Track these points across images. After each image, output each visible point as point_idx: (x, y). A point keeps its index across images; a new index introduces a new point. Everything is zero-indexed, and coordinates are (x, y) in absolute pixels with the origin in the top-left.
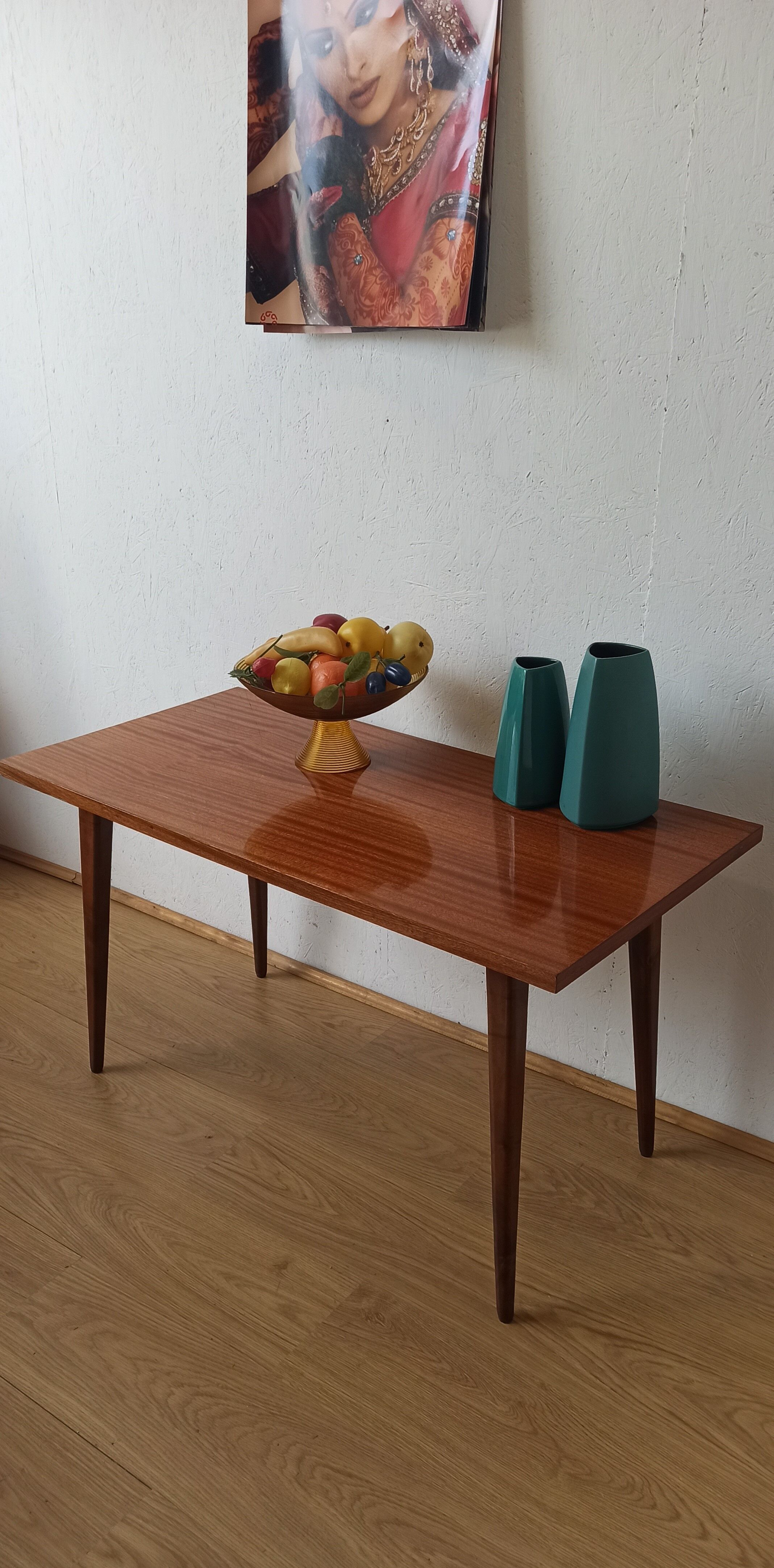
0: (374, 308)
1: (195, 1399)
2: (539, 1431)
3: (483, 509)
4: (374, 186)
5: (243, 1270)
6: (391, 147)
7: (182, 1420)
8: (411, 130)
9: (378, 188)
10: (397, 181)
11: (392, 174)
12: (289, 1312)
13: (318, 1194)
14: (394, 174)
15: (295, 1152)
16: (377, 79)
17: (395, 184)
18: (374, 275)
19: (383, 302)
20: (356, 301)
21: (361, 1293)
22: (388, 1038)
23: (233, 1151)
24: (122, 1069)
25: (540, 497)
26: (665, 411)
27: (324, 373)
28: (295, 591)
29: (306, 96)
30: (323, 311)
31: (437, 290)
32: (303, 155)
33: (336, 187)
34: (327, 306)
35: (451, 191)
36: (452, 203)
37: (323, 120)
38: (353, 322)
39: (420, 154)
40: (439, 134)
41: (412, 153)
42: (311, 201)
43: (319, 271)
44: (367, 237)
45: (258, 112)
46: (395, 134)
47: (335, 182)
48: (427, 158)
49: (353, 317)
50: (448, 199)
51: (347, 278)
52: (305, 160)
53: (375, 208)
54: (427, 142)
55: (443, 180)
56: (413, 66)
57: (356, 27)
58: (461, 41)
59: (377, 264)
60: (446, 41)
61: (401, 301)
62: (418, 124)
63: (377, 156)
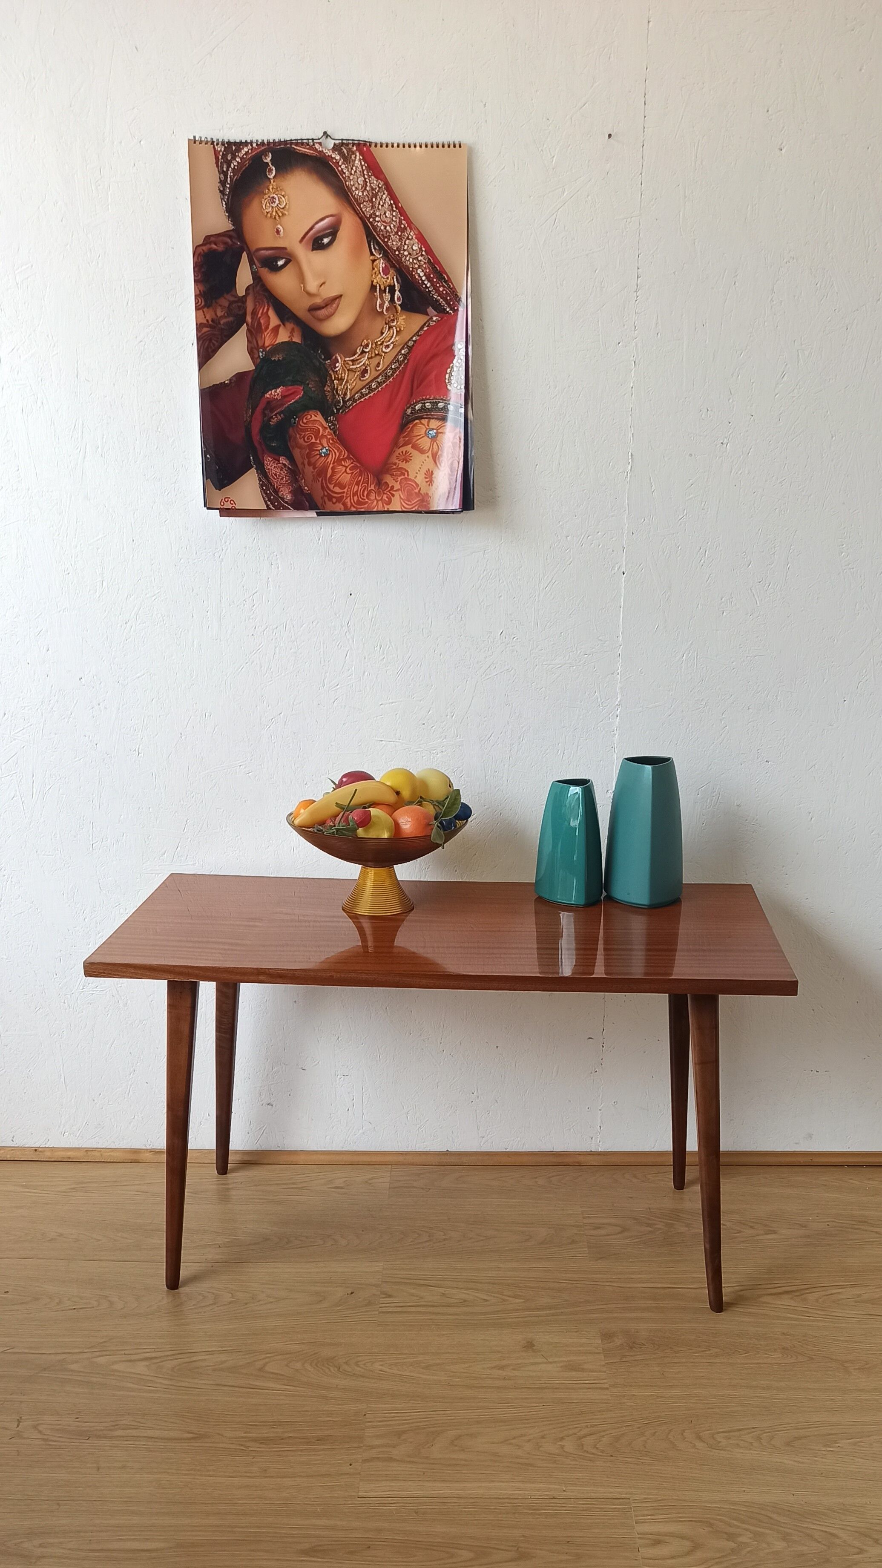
0: (344, 495)
1: (583, 1441)
3: (457, 665)
4: (339, 388)
5: (504, 1360)
6: (358, 356)
7: (592, 1456)
8: (379, 343)
9: (344, 390)
10: (367, 385)
11: (360, 380)
12: (572, 1368)
13: (492, 1294)
14: (362, 379)
15: (436, 1277)
16: (341, 296)
17: (363, 387)
18: (343, 465)
19: (355, 490)
20: (323, 488)
21: (607, 1336)
22: (400, 1181)
23: (385, 1294)
24: (195, 1278)
25: (513, 651)
26: (624, 574)
27: (275, 554)
28: (240, 766)
29: (257, 304)
30: (285, 497)
31: (420, 479)
32: (256, 356)
33: (296, 386)
34: (290, 492)
35: (428, 397)
36: (430, 407)
37: (277, 327)
38: (320, 507)
39: (391, 364)
40: (410, 349)
41: (381, 363)
42: (267, 398)
43: (279, 461)
44: (334, 433)
45: (205, 313)
46: (361, 345)
47: (294, 383)
48: (398, 368)
49: (319, 502)
50: (425, 403)
51: (312, 467)
52: (259, 361)
53: (341, 408)
54: (397, 355)
55: (418, 387)
56: (378, 290)
57: (312, 250)
58: (430, 275)
59: (345, 456)
60: (414, 273)
61: (377, 489)
62: (387, 339)
63: (342, 362)
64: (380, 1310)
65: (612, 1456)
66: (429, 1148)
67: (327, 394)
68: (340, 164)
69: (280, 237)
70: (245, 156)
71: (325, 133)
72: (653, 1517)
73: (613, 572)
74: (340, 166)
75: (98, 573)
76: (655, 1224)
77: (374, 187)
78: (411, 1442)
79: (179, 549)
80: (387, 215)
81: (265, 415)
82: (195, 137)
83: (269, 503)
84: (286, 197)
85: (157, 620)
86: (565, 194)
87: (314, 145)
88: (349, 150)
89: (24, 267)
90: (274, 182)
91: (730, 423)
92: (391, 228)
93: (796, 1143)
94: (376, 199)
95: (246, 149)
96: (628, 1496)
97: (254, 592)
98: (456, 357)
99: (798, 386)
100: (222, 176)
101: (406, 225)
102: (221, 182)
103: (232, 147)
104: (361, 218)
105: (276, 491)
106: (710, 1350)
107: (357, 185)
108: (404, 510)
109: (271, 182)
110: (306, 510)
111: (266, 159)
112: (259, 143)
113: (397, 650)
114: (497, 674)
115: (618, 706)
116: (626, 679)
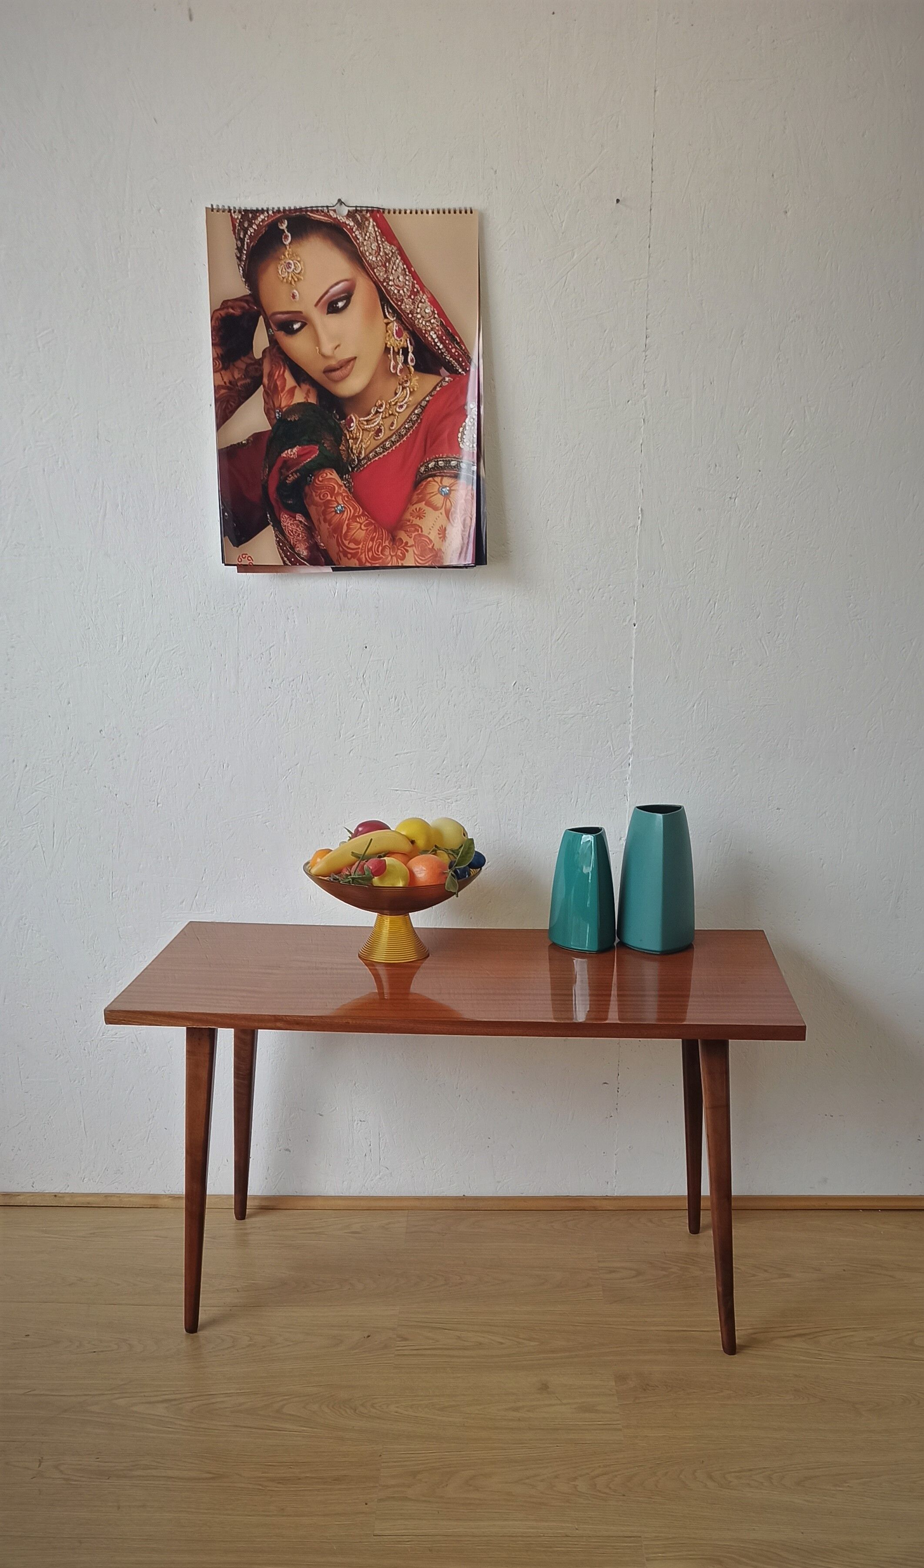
0: (360, 551)
1: (596, 1481)
3: (471, 716)
4: (354, 447)
5: (519, 1402)
6: (372, 417)
7: (605, 1495)
8: (393, 403)
9: (359, 449)
10: (381, 444)
11: (374, 439)
12: (586, 1409)
13: (510, 1338)
14: (376, 438)
15: (454, 1320)
16: (355, 358)
17: (378, 446)
18: (357, 522)
19: (370, 546)
20: (338, 544)
21: (621, 1378)
22: (416, 1226)
23: (402, 1337)
24: (213, 1322)
25: (526, 701)
26: (635, 626)
27: (291, 608)
28: (258, 815)
29: (274, 366)
30: (301, 553)
31: (434, 536)
32: (273, 417)
33: (312, 446)
34: (306, 549)
35: (441, 455)
36: (443, 465)
37: (295, 387)
38: (336, 563)
39: (404, 423)
40: (424, 408)
41: (395, 422)
42: (284, 457)
43: (295, 518)
44: (349, 491)
45: (223, 376)
46: (376, 406)
47: (310, 442)
48: (412, 427)
49: (334, 557)
50: (438, 461)
51: (327, 524)
52: (275, 421)
53: (356, 466)
54: (411, 414)
55: (431, 446)
56: (392, 352)
57: (328, 313)
58: (442, 337)
59: (360, 513)
60: (427, 336)
61: (391, 544)
62: (401, 400)
63: (357, 422)
64: (397, 1353)
65: (624, 1495)
66: (446, 1193)
67: (342, 453)
68: (354, 230)
69: (296, 302)
70: (261, 224)
71: (339, 200)
72: (663, 1555)
73: (625, 624)
74: (354, 232)
75: (118, 629)
76: (670, 1268)
77: (387, 252)
78: (426, 1482)
79: (197, 605)
80: (400, 279)
81: (281, 474)
82: (212, 206)
83: (286, 559)
84: (302, 263)
85: (176, 674)
86: (575, 257)
87: (328, 212)
88: (363, 217)
89: (46, 332)
90: (290, 248)
91: (738, 478)
92: (404, 292)
93: (811, 1188)
94: (389, 263)
95: (262, 217)
96: (639, 1534)
97: (271, 645)
98: (468, 416)
99: (805, 442)
100: (239, 243)
101: (419, 289)
102: (238, 248)
103: (249, 215)
104: (375, 283)
105: (293, 548)
106: (722, 1391)
107: (370, 251)
108: (418, 565)
109: (286, 248)
110: (322, 565)
111: (282, 226)
112: (275, 211)
113: (411, 702)
114: (510, 725)
115: (631, 755)
116: (639, 728)
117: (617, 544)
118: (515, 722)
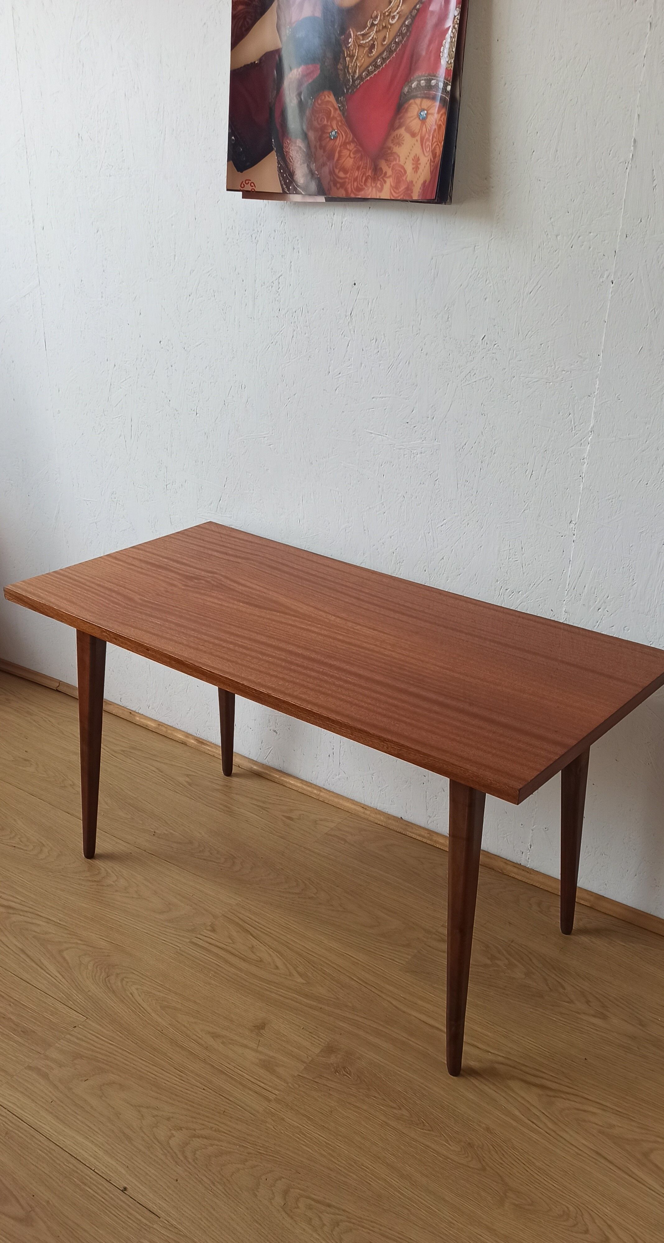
0: (347, 180)
1: (193, 1141)
2: (488, 1168)
3: (440, 367)
4: (350, 66)
5: (227, 1030)
6: (367, 30)
7: (182, 1159)
8: (387, 14)
9: (354, 68)
10: (373, 62)
11: (368, 56)
12: (268, 1065)
13: (288, 965)
14: (369, 55)
15: (266, 929)
17: (370, 64)
18: (347, 149)
19: (356, 174)
20: (332, 173)
21: (329, 1050)
22: (340, 831)
23: (213, 928)
24: (110, 855)
25: (492, 359)
26: (612, 283)
27: (297, 238)
28: (264, 437)
30: (299, 181)
31: (408, 165)
32: (284, 33)
33: (314, 65)
34: (303, 176)
35: (424, 73)
36: (425, 84)
38: (327, 192)
39: (395, 37)
40: (413, 18)
41: (387, 36)
42: (290, 78)
43: (295, 144)
44: (342, 114)
46: (372, 18)
47: (313, 61)
48: (401, 41)
49: (328, 186)
50: (420, 81)
51: (322, 151)
52: (285, 39)
53: (350, 87)
54: (402, 26)
55: (416, 63)
59: (350, 140)
61: (373, 175)
62: (394, 9)
63: (354, 37)
64: (195, 940)
66: (387, 809)
67: (340, 72)
73: (601, 280)
78: (75, 1069)
83: (284, 186)
97: (280, 274)
98: (452, 27)
105: (290, 175)
106: (399, 1109)
110: (314, 195)
113: (388, 345)
114: (475, 382)
115: (591, 432)
116: (602, 403)
117: (605, 183)
118: (480, 380)
